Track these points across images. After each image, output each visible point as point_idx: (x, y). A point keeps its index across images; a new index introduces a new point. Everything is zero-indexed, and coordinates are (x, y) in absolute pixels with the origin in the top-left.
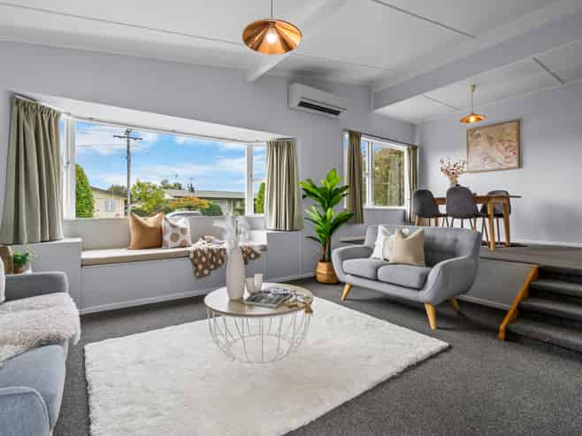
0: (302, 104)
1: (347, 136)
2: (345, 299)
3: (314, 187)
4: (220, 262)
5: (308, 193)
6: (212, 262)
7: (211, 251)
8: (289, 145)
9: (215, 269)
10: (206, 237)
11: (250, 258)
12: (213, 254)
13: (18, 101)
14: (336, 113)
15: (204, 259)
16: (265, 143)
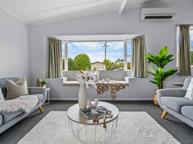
0: (147, 18)
1: (179, 28)
2: (163, 118)
3: (152, 57)
4: (106, 89)
5: (150, 60)
6: (103, 89)
7: (103, 84)
8: (141, 39)
9: (105, 91)
10: (106, 78)
11: (120, 88)
12: (104, 86)
13: (49, 39)
14: (170, 17)
15: (100, 87)
16: (131, 40)
